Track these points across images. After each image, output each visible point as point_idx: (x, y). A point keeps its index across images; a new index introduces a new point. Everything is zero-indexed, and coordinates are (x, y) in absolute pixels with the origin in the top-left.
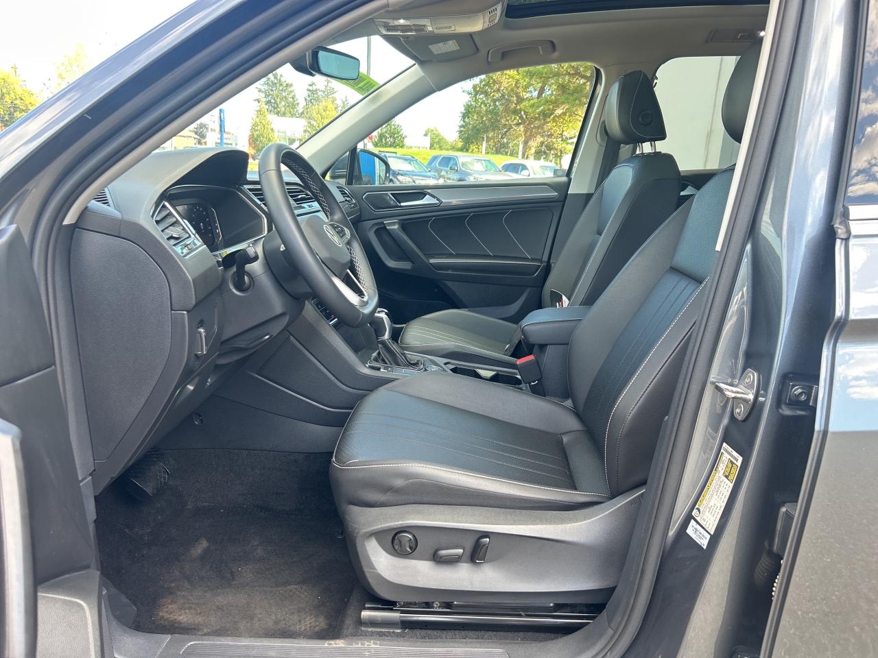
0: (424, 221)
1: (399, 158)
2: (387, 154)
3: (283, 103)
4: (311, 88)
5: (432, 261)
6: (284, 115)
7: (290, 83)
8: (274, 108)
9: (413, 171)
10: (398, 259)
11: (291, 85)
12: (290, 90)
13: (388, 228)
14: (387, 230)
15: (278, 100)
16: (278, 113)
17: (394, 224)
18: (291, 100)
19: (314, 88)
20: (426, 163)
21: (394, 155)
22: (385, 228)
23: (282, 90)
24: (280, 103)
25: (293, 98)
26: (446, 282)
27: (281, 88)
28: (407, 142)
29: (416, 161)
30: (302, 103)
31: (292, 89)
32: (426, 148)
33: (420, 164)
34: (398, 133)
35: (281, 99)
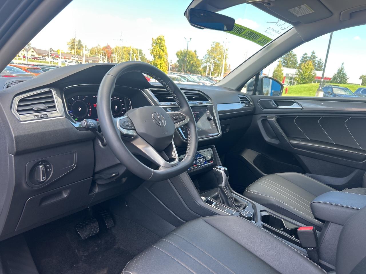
0: (291, 118)
1: (340, 88)
2: (333, 86)
3: (290, 63)
4: (304, 56)
5: (292, 142)
6: (290, 67)
7: (295, 54)
8: (286, 64)
9: (345, 95)
10: (273, 137)
11: (295, 55)
12: (294, 57)
13: (268, 119)
14: (268, 121)
15: (289, 61)
16: (287, 67)
17: (272, 118)
18: (294, 61)
19: (306, 56)
20: (354, 91)
21: (338, 87)
22: (267, 119)
23: (291, 57)
24: (289, 62)
25: (295, 60)
26: (299, 155)
27: (290, 56)
28: (348, 81)
29: (348, 90)
30: (299, 62)
31: (296, 57)
32: (359, 85)
33: (350, 92)
34: (343, 77)
35: (290, 61)
